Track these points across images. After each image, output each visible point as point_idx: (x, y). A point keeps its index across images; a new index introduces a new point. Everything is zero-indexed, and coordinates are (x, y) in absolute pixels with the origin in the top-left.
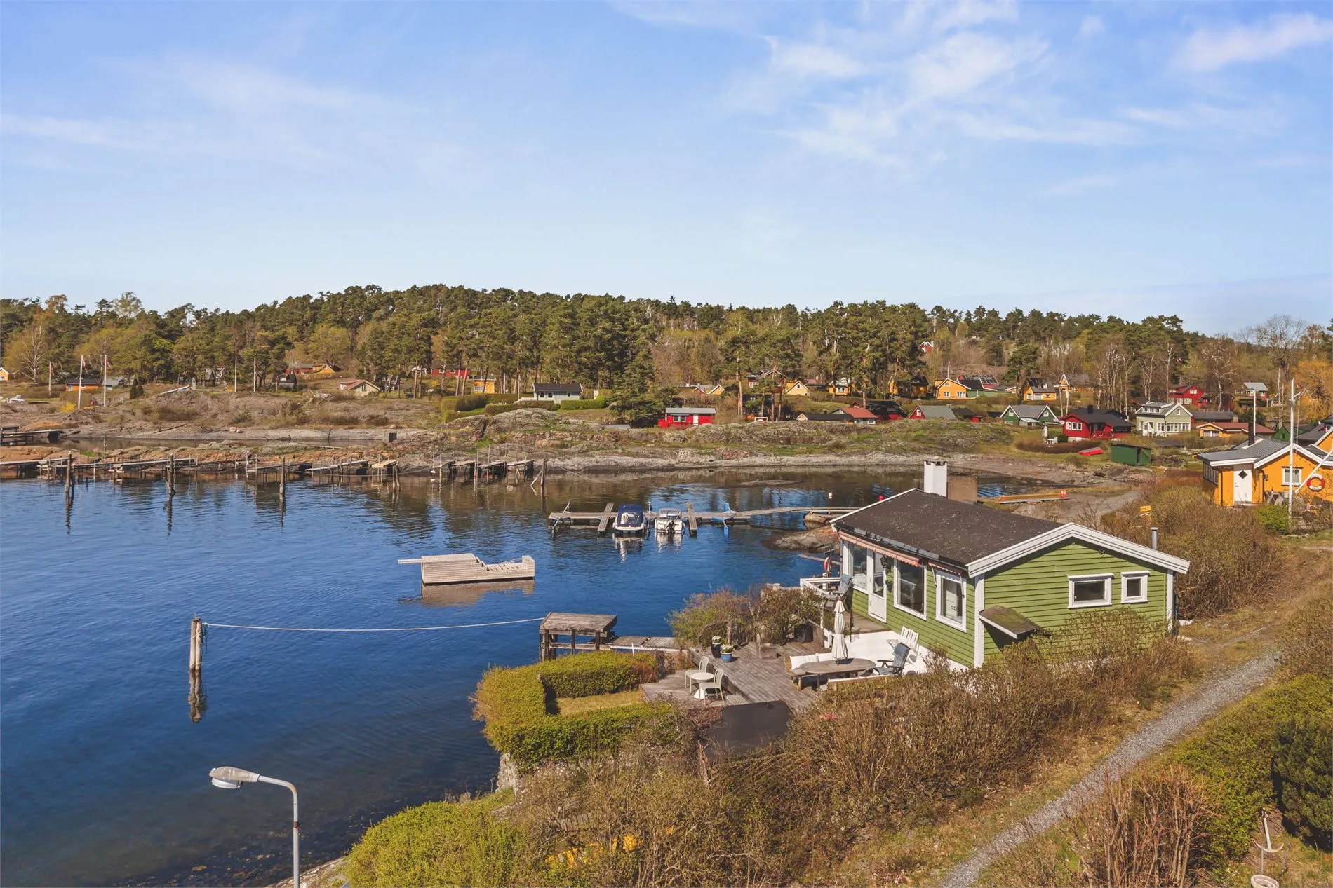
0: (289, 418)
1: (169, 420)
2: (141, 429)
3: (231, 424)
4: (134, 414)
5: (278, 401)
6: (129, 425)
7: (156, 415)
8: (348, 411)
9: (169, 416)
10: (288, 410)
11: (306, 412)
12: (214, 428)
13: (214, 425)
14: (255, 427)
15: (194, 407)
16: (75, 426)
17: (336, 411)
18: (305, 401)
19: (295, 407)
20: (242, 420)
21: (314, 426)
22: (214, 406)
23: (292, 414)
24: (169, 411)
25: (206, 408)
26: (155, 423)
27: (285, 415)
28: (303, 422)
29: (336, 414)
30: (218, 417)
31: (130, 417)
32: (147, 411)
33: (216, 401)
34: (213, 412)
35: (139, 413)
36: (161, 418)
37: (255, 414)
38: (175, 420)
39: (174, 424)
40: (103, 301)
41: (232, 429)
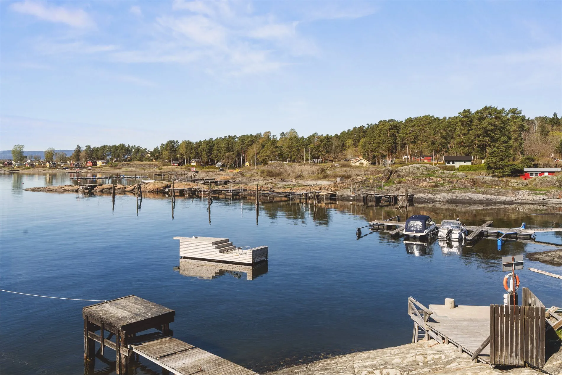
0: (320, 176)
1: (270, 176)
2: (258, 180)
3: (295, 178)
4: (257, 173)
5: (316, 167)
6: (254, 178)
7: (265, 174)
8: (347, 172)
9: (271, 174)
10: (319, 172)
11: (328, 173)
12: (287, 180)
13: (288, 179)
14: (305, 180)
15: (282, 170)
16: (234, 179)
17: (341, 172)
18: (328, 168)
19: (323, 170)
20: (300, 177)
21: (330, 179)
23: (321, 173)
24: (271, 172)
25: (286, 171)
26: (264, 177)
27: (318, 174)
28: (325, 177)
29: (341, 174)
30: (291, 175)
31: (255, 174)
32: (262, 172)
33: (290, 167)
34: (289, 173)
35: (259, 173)
36: (267, 175)
37: (306, 174)
38: (272, 176)
39: (271, 178)
40: (283, 133)
41: (294, 180)
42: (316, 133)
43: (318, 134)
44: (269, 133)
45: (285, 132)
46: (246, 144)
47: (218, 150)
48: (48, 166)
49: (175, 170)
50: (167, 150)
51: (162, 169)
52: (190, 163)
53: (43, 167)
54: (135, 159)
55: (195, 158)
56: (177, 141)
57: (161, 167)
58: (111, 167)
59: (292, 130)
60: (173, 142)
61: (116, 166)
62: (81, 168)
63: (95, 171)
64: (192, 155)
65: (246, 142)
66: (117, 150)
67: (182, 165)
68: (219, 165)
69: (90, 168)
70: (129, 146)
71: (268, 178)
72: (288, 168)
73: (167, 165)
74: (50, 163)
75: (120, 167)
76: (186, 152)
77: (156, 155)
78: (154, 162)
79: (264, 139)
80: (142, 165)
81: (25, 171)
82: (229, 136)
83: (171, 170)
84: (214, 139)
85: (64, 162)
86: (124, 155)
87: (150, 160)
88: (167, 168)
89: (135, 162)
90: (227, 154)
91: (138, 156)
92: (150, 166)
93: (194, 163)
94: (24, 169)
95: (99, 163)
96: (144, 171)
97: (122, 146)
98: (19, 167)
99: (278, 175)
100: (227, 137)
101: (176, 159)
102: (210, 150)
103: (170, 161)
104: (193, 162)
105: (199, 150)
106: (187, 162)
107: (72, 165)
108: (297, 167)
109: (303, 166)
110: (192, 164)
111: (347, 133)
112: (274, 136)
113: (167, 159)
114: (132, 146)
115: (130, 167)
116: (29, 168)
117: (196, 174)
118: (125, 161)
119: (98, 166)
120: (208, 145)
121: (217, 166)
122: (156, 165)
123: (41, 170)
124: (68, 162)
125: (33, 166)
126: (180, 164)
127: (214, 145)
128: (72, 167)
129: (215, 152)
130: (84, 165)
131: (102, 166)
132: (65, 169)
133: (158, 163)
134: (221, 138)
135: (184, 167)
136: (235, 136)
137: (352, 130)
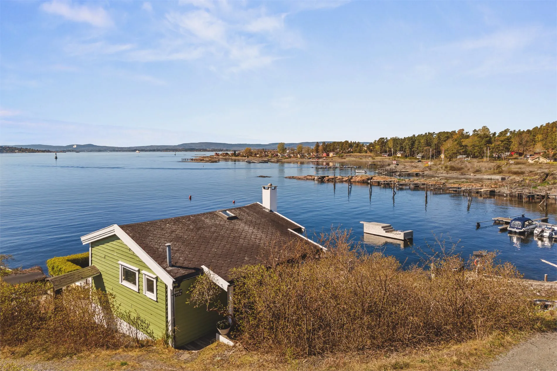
1: (452, 171)
2: (442, 173)
4: (442, 168)
5: (492, 164)
6: (439, 172)
7: (449, 168)
8: (520, 168)
10: (495, 168)
11: (503, 169)
12: (466, 174)
13: (468, 173)
14: (482, 174)
15: (463, 166)
16: (423, 171)
17: (515, 169)
18: (503, 164)
19: (499, 167)
20: (478, 171)
21: (504, 174)
22: (469, 165)
23: (497, 169)
24: (454, 167)
25: (466, 166)
26: (447, 171)
27: (494, 170)
28: (500, 172)
29: (515, 170)
30: (470, 170)
31: (440, 169)
32: (446, 167)
33: (470, 164)
34: (468, 168)
35: (444, 168)
36: (450, 170)
37: (483, 169)
38: (454, 170)
39: (453, 172)
40: (475, 130)
41: (472, 174)
42: (508, 129)
43: (509, 130)
44: (463, 130)
45: (477, 129)
46: (441, 139)
47: (419, 145)
48: (299, 157)
49: (384, 160)
50: (378, 145)
51: (374, 159)
52: (396, 154)
53: (296, 157)
54: (355, 151)
55: (400, 151)
56: (386, 138)
57: (374, 158)
58: (339, 157)
59: (484, 127)
60: (383, 138)
61: (342, 156)
62: (319, 158)
63: (328, 161)
64: (398, 149)
65: (442, 138)
66: (343, 145)
67: (390, 156)
68: (419, 156)
69: (325, 158)
70: (351, 142)
71: (450, 172)
72: (468, 164)
73: (379, 156)
74: (300, 155)
75: (345, 157)
76: (393, 147)
77: (371, 147)
78: (369, 154)
79: (458, 135)
80: (361, 156)
81: (285, 160)
82: (429, 133)
83: (381, 160)
84: (416, 136)
85: (309, 154)
86: (348, 149)
87: (366, 152)
88: (378, 158)
89: (356, 154)
90: (425, 148)
91: (358, 149)
92: (366, 157)
93: (399, 155)
94: (285, 159)
95: (331, 154)
96: (361, 160)
97: (347, 142)
98: (282, 158)
99: (459, 169)
100: (427, 134)
101: (386, 152)
102: (413, 144)
103: (381, 153)
104: (399, 153)
105: (403, 144)
106: (394, 154)
107: (314, 156)
108: (476, 163)
109: (481, 163)
110: (398, 155)
111: (540, 128)
112: (467, 133)
113: (379, 151)
114: (354, 142)
115: (352, 157)
116: (287, 158)
117: (397, 166)
118: (349, 152)
119: (330, 156)
120: (410, 141)
121: (417, 157)
122: (370, 156)
123: (294, 159)
124: (311, 153)
125: (290, 157)
126: (388, 155)
127: (416, 140)
128: (314, 158)
129: (416, 146)
130: (321, 155)
131: (333, 157)
132: (309, 159)
133: (372, 154)
134: (422, 134)
135: (391, 157)
136: (434, 133)
137: (545, 125)
